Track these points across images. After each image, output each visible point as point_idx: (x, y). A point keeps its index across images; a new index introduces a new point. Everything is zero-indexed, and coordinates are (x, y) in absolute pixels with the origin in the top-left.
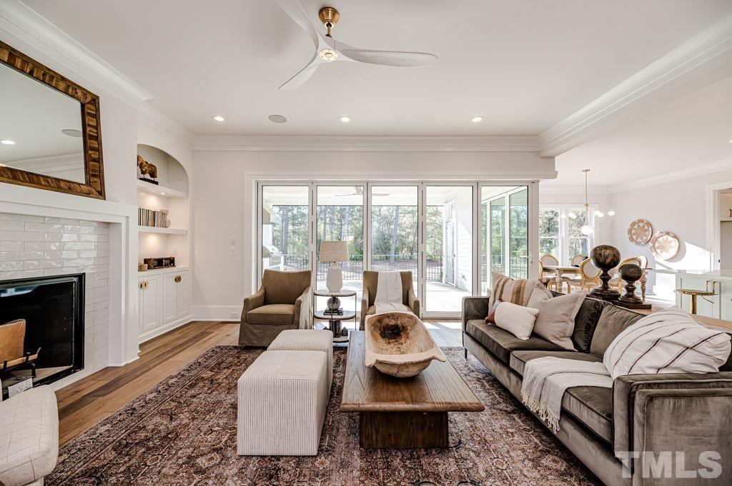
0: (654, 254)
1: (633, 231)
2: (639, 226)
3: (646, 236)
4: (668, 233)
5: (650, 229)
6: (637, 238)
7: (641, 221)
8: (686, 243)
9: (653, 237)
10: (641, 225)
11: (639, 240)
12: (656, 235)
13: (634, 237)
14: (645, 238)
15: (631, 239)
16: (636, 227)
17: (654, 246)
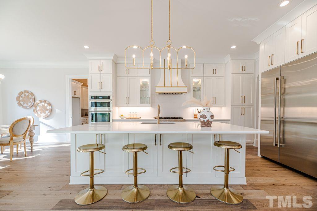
0: (36, 115)
1: (21, 99)
2: (25, 95)
3: (30, 102)
4: (45, 101)
5: (33, 97)
6: (24, 104)
7: (27, 92)
8: (56, 109)
9: (35, 103)
10: (27, 94)
11: (25, 105)
12: (38, 102)
13: (22, 103)
14: (29, 104)
15: (19, 104)
16: (23, 95)
17: (36, 109)
